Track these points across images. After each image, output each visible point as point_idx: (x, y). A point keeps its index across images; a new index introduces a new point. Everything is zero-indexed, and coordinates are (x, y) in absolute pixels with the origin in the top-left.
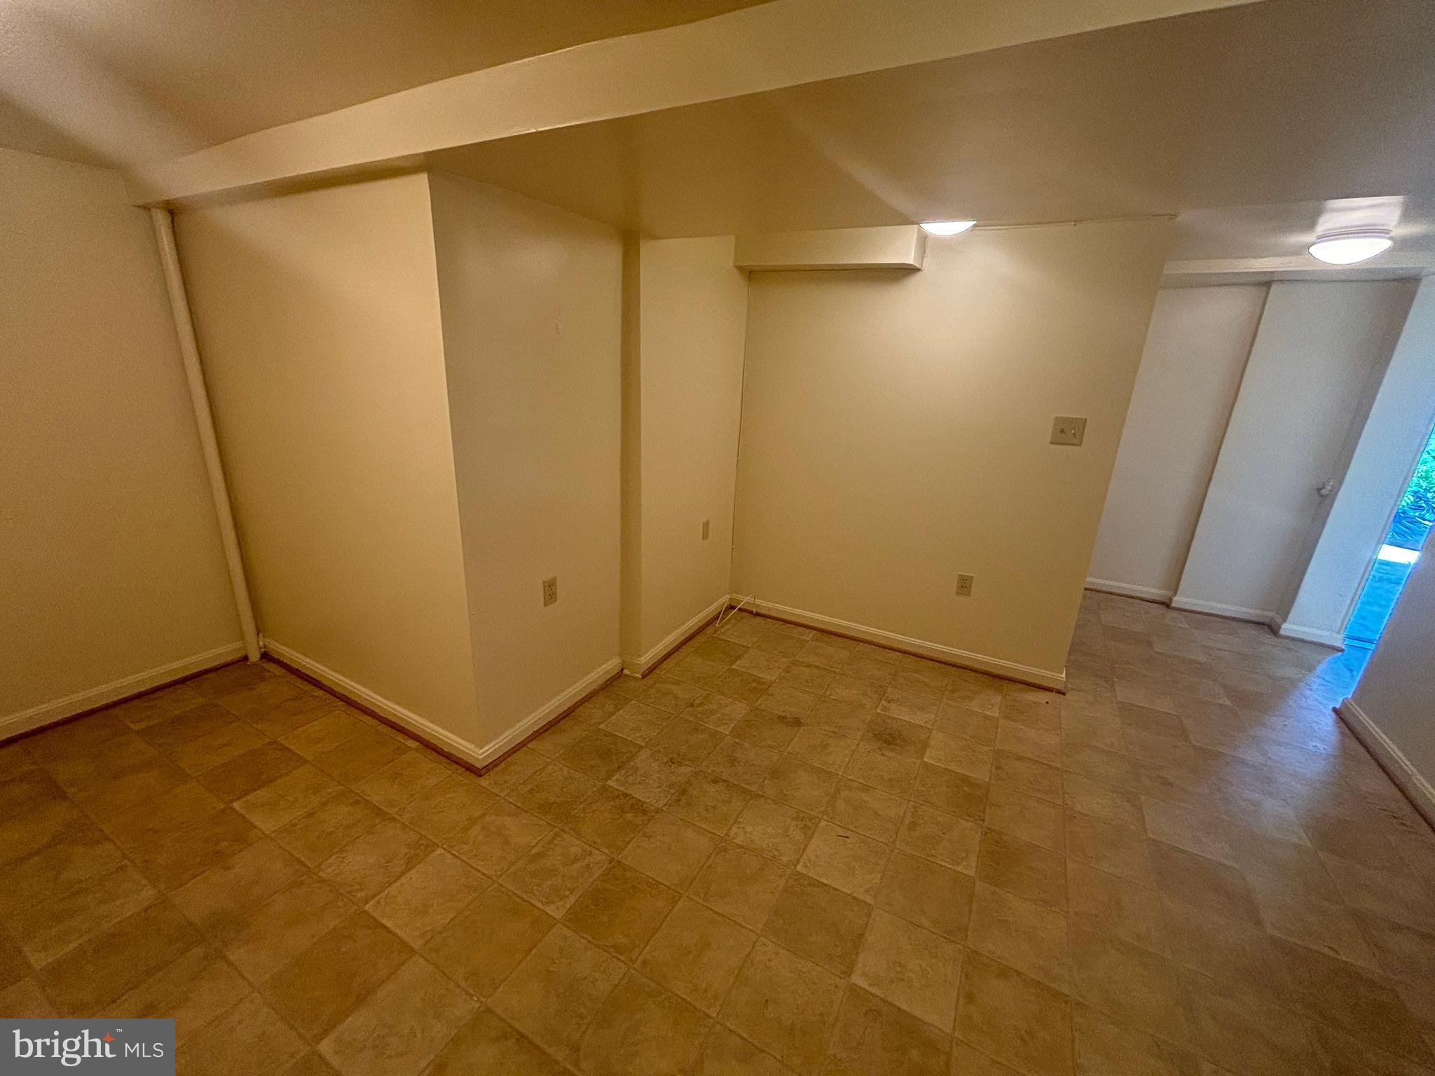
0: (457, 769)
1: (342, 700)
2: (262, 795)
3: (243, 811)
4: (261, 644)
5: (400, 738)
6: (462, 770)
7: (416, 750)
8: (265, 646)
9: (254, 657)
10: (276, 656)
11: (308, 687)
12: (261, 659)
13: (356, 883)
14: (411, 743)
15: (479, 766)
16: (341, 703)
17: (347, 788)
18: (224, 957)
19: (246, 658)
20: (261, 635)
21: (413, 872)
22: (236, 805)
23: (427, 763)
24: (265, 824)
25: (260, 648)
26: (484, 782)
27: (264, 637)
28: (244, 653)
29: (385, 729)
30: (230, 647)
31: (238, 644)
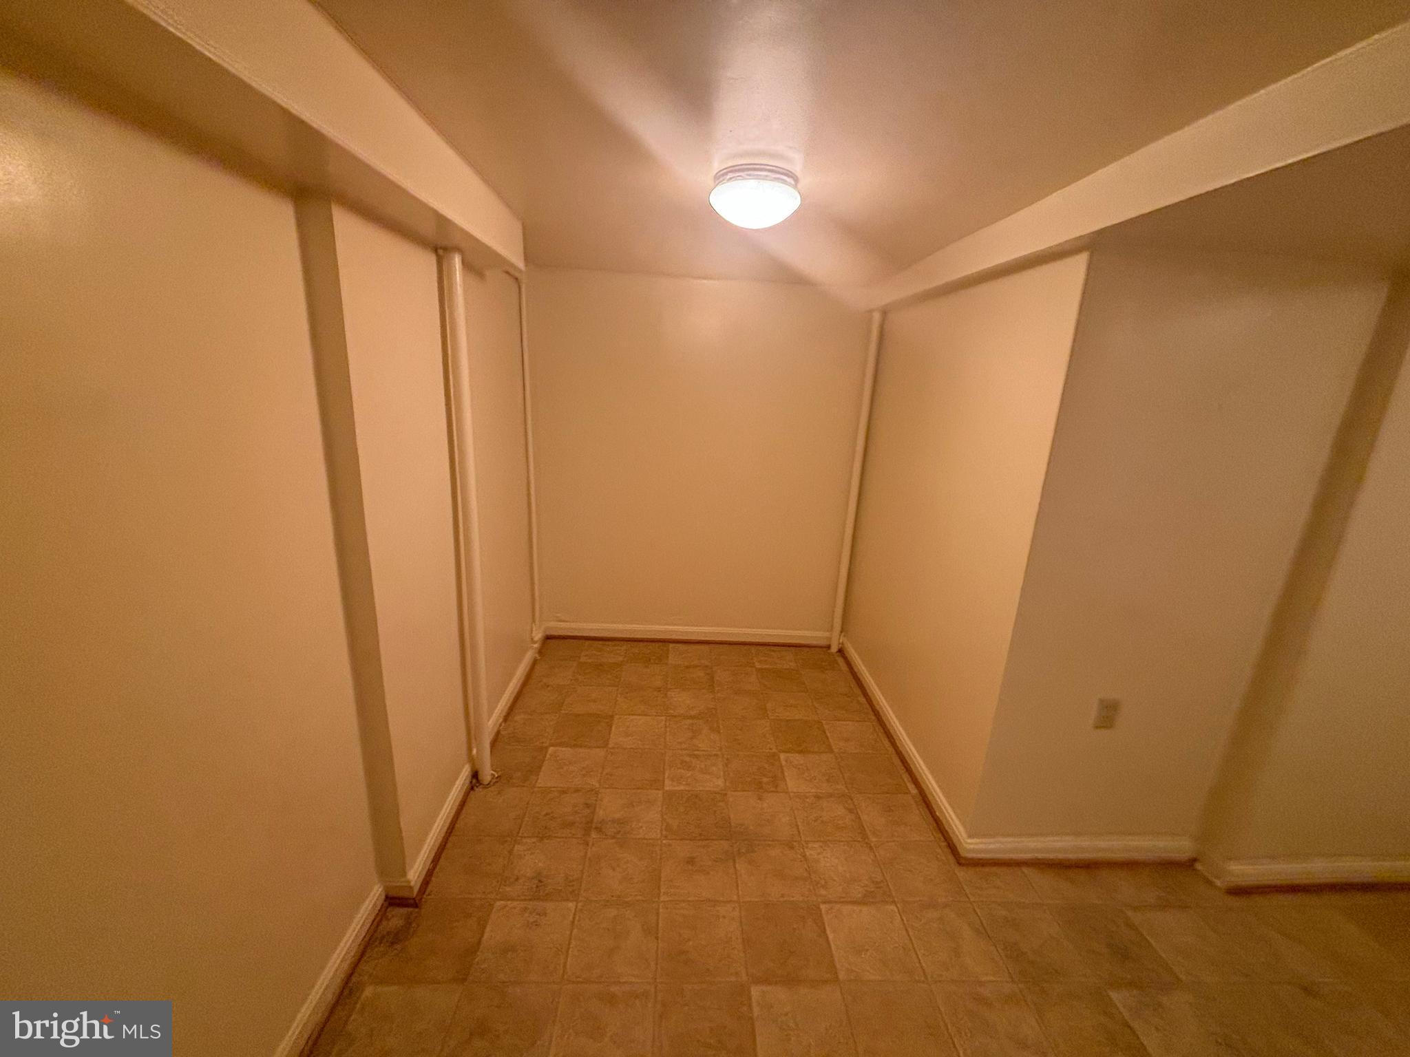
0: (940, 839)
1: (875, 715)
2: (797, 759)
3: (784, 763)
4: (841, 641)
5: (906, 777)
6: (944, 844)
7: (913, 797)
8: (843, 644)
9: (834, 649)
10: (847, 655)
11: (857, 691)
12: (837, 652)
13: (824, 878)
14: (911, 787)
15: (963, 853)
16: (874, 718)
17: (849, 793)
18: (734, 861)
19: (829, 647)
20: (843, 634)
21: (865, 909)
22: (782, 756)
23: (916, 815)
24: (792, 783)
25: (839, 644)
26: (961, 873)
27: (844, 636)
28: (828, 643)
29: (897, 761)
30: (819, 634)
31: (827, 634)
